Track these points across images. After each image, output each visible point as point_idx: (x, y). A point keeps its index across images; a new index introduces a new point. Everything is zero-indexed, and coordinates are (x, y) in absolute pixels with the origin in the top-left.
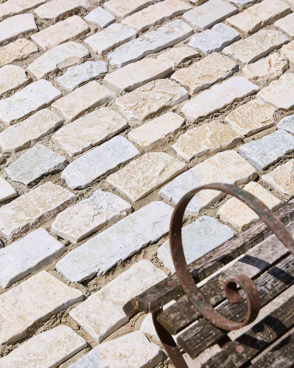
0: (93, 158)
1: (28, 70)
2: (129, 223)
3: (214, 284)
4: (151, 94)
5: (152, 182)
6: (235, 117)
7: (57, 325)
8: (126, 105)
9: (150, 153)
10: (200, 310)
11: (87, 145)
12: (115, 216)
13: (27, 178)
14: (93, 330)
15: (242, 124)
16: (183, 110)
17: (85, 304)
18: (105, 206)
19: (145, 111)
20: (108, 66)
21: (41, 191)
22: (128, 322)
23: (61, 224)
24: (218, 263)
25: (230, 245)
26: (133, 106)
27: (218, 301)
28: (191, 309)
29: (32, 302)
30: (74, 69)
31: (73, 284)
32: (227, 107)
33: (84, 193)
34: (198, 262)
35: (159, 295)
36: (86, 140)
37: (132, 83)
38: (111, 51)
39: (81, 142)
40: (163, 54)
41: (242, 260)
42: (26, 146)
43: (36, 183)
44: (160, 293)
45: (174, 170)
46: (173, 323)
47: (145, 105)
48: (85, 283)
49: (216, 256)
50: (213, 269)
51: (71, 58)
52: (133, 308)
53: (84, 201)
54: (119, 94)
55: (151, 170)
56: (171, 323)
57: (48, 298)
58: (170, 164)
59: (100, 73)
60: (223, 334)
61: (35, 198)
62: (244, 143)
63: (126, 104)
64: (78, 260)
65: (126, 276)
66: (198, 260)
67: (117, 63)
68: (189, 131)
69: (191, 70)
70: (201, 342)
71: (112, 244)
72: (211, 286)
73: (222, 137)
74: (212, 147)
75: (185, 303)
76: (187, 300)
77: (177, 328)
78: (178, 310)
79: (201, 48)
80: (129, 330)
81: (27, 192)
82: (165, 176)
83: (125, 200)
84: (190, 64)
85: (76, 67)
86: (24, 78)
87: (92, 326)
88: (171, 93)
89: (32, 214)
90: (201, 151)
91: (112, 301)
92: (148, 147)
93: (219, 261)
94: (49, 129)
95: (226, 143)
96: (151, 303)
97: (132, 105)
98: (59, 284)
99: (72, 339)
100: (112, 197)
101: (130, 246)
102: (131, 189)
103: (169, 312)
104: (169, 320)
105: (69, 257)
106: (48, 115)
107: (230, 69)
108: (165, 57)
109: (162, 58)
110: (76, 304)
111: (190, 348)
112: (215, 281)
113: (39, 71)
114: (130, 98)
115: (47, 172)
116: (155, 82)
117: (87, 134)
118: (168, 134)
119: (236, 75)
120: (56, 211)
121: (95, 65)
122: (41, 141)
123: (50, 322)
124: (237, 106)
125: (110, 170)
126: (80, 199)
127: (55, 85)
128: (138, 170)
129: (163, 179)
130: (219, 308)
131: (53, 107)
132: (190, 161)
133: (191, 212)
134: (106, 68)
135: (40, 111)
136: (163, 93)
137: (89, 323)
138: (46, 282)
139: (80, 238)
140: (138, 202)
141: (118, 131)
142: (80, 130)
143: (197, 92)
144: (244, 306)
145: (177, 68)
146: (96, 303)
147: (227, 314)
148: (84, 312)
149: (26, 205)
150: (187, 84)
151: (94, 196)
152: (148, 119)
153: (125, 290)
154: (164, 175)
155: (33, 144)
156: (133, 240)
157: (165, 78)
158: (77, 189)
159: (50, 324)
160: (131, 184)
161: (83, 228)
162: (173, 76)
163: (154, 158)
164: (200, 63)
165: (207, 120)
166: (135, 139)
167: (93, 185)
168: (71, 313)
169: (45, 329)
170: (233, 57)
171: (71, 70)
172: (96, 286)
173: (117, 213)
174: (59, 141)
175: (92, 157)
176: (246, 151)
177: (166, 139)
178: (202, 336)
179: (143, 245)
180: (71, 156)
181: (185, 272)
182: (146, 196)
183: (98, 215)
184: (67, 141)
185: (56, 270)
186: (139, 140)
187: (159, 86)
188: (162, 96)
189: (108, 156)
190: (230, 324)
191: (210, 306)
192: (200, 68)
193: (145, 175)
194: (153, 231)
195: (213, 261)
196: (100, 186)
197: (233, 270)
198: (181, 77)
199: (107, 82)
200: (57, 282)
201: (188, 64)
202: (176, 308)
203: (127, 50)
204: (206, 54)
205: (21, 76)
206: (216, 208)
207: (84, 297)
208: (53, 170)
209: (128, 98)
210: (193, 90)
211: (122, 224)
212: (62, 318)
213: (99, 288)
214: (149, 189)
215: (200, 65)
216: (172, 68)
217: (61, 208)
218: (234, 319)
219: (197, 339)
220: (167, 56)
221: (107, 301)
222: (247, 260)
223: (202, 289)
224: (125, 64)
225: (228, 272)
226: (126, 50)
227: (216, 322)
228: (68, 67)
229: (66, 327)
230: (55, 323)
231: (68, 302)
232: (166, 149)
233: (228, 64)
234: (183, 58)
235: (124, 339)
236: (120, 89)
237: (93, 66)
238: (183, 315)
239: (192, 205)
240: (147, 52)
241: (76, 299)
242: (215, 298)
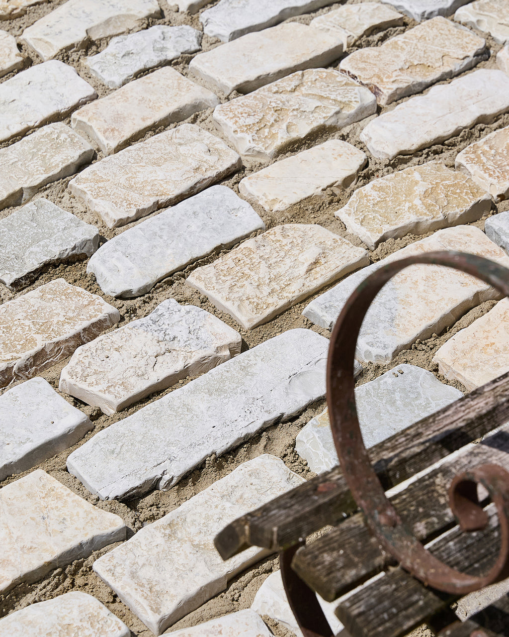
0: (159, 232)
1: (24, 40)
2: (236, 375)
3: (425, 492)
4: (294, 100)
5: (290, 287)
6: (479, 155)
7: (65, 591)
8: (236, 122)
9: (287, 226)
10: (391, 547)
11: (148, 203)
12: (204, 358)
13: (11, 269)
14: (145, 604)
15: (494, 171)
16: (364, 136)
17: (130, 546)
18: (183, 335)
19: (280, 135)
20: (200, 38)
21: (42, 297)
22: (225, 591)
23: (83, 370)
24: (434, 447)
25: (464, 411)
26: (254, 124)
27: (432, 530)
28: (371, 545)
29: (11, 537)
30: (124, 41)
31: (104, 503)
32: (461, 134)
33: (137, 305)
34: (389, 444)
35: (298, 512)
36: (146, 193)
37: (252, 75)
38: (209, 6)
39: (134, 196)
40: (322, 17)
41: (491, 442)
42: (12, 201)
43: (30, 281)
44: (300, 508)
45: (338, 263)
46: (328, 574)
47: (280, 123)
48: (130, 500)
49: (430, 434)
50: (422, 460)
51: (118, 17)
52: (238, 541)
53: (136, 322)
54: (222, 97)
55: (288, 261)
56: (324, 573)
57: (47, 530)
58: (331, 250)
59: (182, 50)
60: (442, 603)
61: (26, 312)
62: (497, 213)
63: (237, 119)
64: (117, 451)
65: (224, 488)
66: (390, 439)
67: (222, 32)
68: (374, 182)
69: (383, 51)
70: (390, 619)
71: (195, 418)
72: (419, 496)
73: (450, 196)
74: (425, 218)
75: (356, 531)
76: (362, 524)
77: (336, 586)
78: (341, 546)
79: (407, 7)
80: (227, 608)
81: (10, 299)
82: (318, 276)
83: (227, 323)
84: (382, 40)
85: (129, 35)
86: (13, 56)
87: (143, 595)
88: (339, 99)
89: (19, 347)
90: (400, 225)
91: (190, 541)
92: (283, 212)
93: (437, 443)
94: (64, 165)
95: (458, 210)
96: (279, 528)
97: (250, 121)
98: (73, 501)
99: (98, 622)
100: (199, 315)
101: (235, 423)
102: (242, 301)
103: (319, 549)
104: (319, 567)
105: (97, 443)
106: (63, 136)
107: (471, 54)
108: (328, 23)
109: (322, 24)
110: (109, 547)
111: (365, 630)
112: (427, 486)
113: (46, 42)
114: (247, 106)
115: (56, 258)
116: (303, 75)
117: (149, 180)
118: (328, 187)
119: (484, 68)
120: (72, 343)
121: (172, 35)
122: (46, 192)
123: (49, 583)
124: (484, 132)
125: (197, 259)
126: (127, 319)
127: (81, 73)
128: (259, 260)
129: (315, 281)
130: (435, 545)
131: (75, 119)
132: (376, 247)
133: (374, 355)
134: (195, 40)
135: (45, 127)
136: (321, 98)
137: (137, 587)
138: (44, 495)
139: (125, 402)
140: (258, 329)
141: (218, 175)
142: (134, 170)
143: (395, 99)
144: (491, 544)
145: (352, 46)
146: (154, 544)
147: (451, 559)
148: (127, 563)
149: (6, 328)
150: (375, 81)
151: (159, 313)
152: (285, 154)
153: (220, 519)
154: (317, 273)
155: (28, 197)
156: (243, 411)
157: (326, 67)
158: (121, 297)
159: (49, 587)
160: (243, 289)
161: (133, 380)
162: (344, 64)
163: (296, 235)
164: (406, 38)
165: (415, 160)
166: (256, 194)
167: (158, 291)
168: (98, 566)
169: (37, 599)
170: (477, 29)
171: (118, 42)
172: (155, 509)
173: (210, 351)
174: (85, 193)
175: (158, 229)
176: (501, 229)
177: (323, 198)
178: (394, 605)
179: (265, 423)
180: (110, 225)
181: (360, 460)
182: (275, 318)
183: (167, 354)
184: (103, 192)
185: (67, 471)
186: (264, 198)
187: (312, 84)
188: (319, 104)
189: (193, 228)
190: (459, 581)
191: (414, 539)
192: (404, 49)
193: (274, 272)
194: (287, 394)
195: (423, 443)
196: (173, 291)
197: (470, 462)
198: (362, 65)
199: (198, 71)
200: (68, 495)
201: (379, 41)
202: (335, 542)
203: (244, 4)
204: (418, 19)
205: (7, 52)
206: (431, 349)
207: (127, 532)
208: (70, 253)
209: (243, 106)
210: (387, 95)
211: (220, 376)
212: (77, 577)
213: (162, 513)
214: (281, 303)
215: (404, 42)
216: (341, 46)
217: (84, 337)
218: (467, 570)
219: (382, 613)
220: (331, 22)
221: (179, 541)
222: (501, 442)
223: (397, 501)
224: (237, 34)
225: (458, 467)
226: (241, 5)
227: (425, 573)
228: (111, 37)
229: (86, 594)
230: (61, 587)
231: (93, 540)
232: (323, 218)
233: (467, 43)
234: (366, 27)
235: (213, 627)
236: (226, 87)
237: (167, 35)
238: (352, 556)
239: (377, 340)
240: (288, 11)
241: (110, 535)
242: (427, 523)
